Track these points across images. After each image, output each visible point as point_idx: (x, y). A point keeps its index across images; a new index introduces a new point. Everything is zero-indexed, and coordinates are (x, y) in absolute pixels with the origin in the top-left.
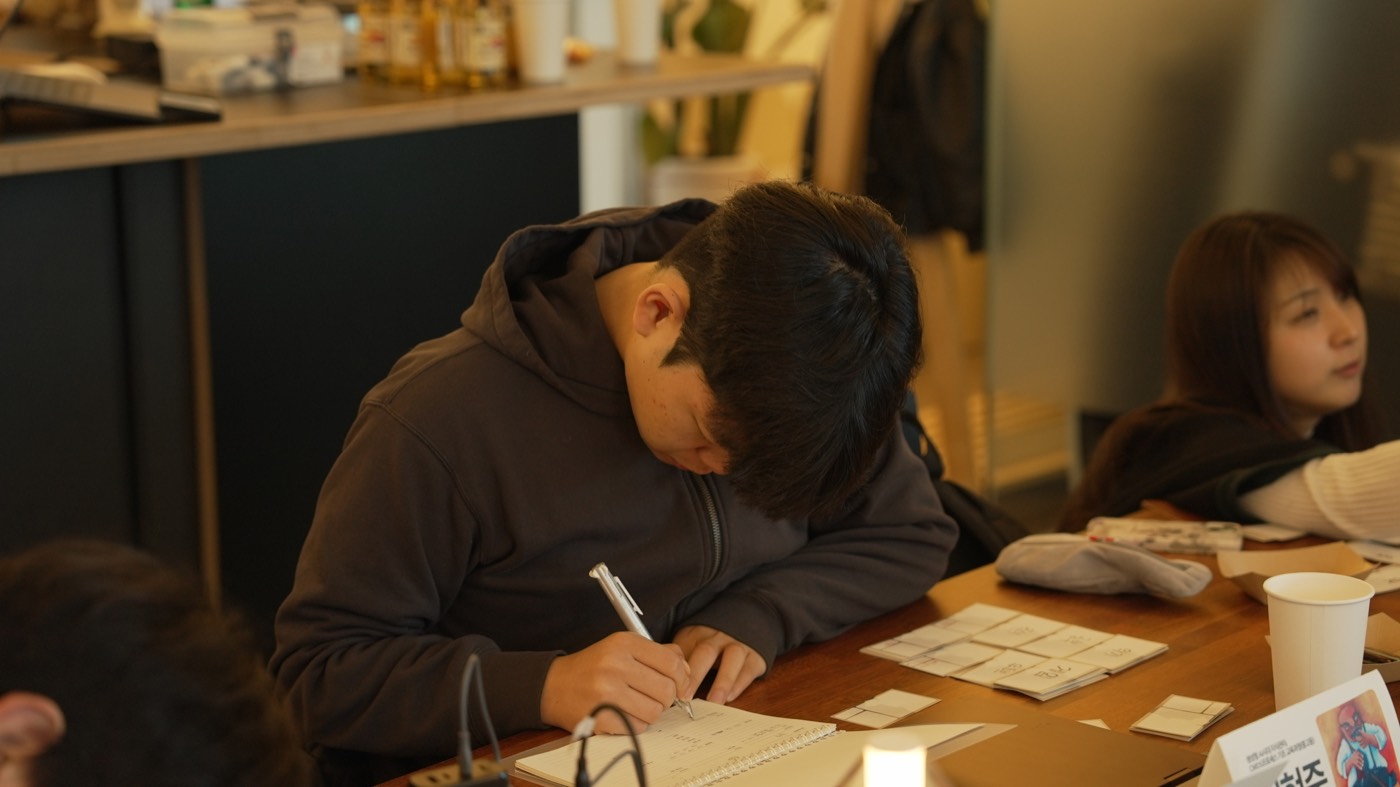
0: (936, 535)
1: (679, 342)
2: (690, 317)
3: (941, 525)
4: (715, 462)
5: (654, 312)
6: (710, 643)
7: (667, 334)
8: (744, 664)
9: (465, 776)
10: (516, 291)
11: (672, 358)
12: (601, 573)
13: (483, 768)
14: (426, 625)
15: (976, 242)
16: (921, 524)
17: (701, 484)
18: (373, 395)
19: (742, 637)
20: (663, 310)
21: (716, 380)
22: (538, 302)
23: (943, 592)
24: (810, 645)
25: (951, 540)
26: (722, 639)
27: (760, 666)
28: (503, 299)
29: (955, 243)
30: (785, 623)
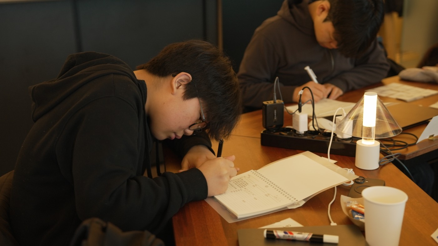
0: (385, 67)
1: (327, 17)
2: (330, 11)
3: (386, 65)
4: (334, 45)
5: (321, 10)
6: (330, 87)
7: (324, 15)
8: (337, 92)
9: (275, 102)
10: (290, 7)
11: (325, 20)
12: (308, 68)
13: (278, 101)
14: (267, 80)
15: (400, 14)
16: (382, 64)
17: (330, 51)
18: (258, 29)
19: (337, 86)
20: (323, 9)
21: (335, 25)
22: (295, 9)
23: (385, 81)
24: (353, 90)
25: (388, 68)
26: (333, 86)
27: (341, 93)
28: (287, 8)
29: (395, 15)
30: (347, 84)
